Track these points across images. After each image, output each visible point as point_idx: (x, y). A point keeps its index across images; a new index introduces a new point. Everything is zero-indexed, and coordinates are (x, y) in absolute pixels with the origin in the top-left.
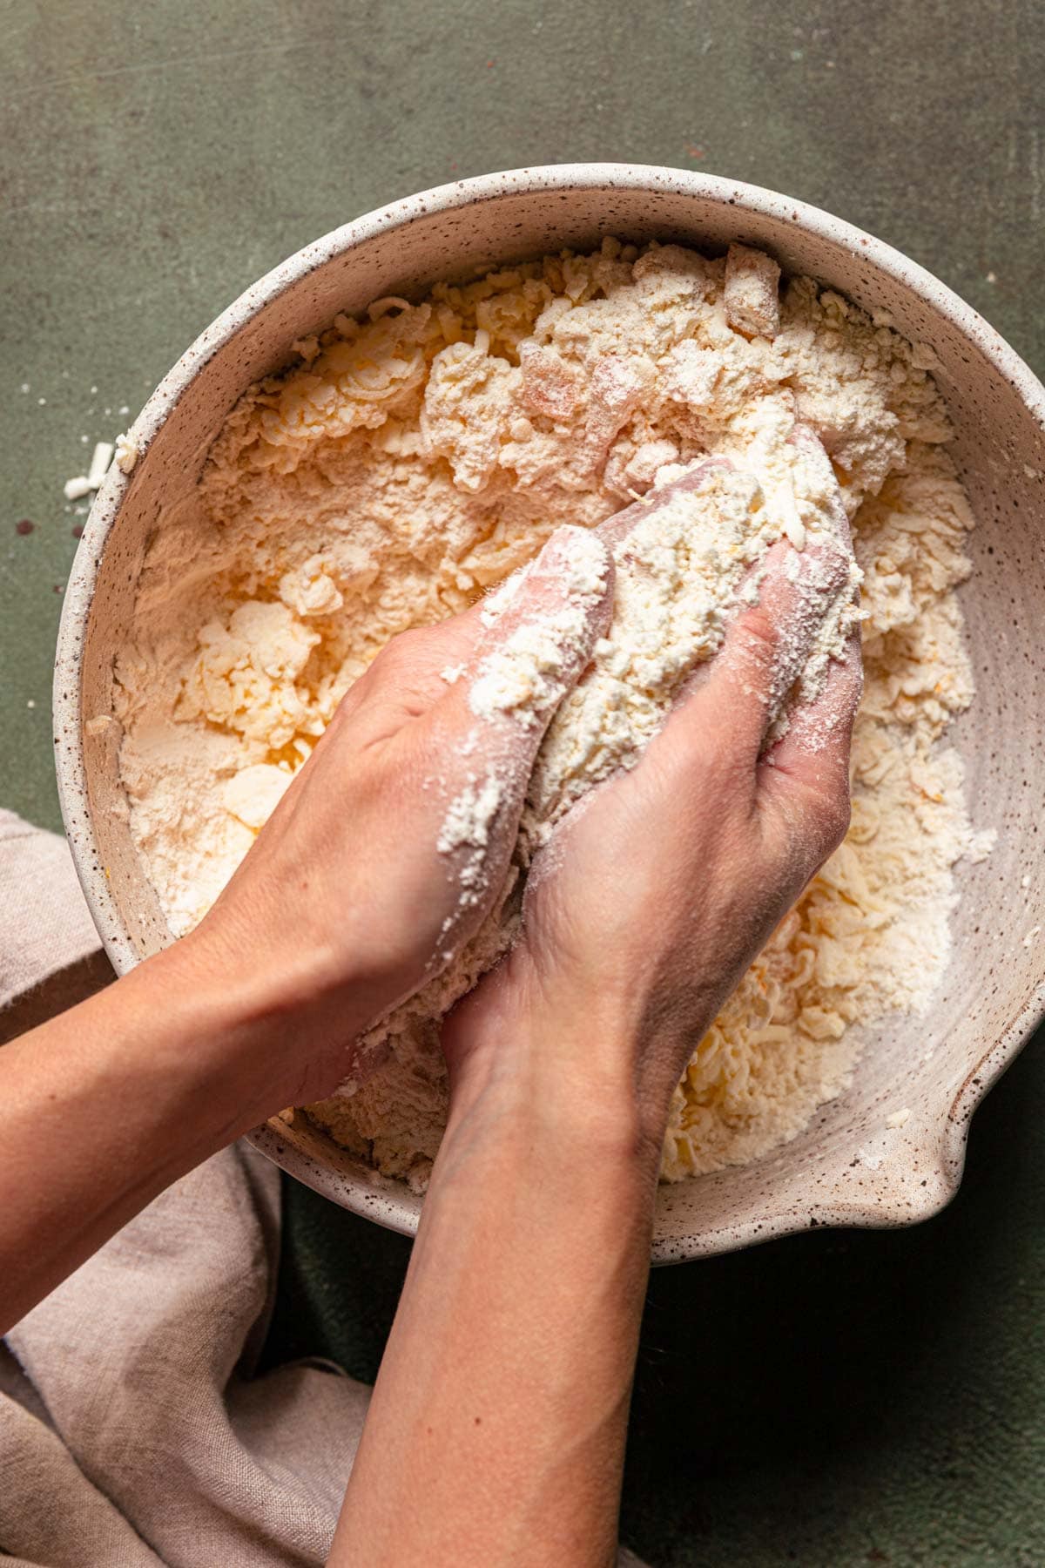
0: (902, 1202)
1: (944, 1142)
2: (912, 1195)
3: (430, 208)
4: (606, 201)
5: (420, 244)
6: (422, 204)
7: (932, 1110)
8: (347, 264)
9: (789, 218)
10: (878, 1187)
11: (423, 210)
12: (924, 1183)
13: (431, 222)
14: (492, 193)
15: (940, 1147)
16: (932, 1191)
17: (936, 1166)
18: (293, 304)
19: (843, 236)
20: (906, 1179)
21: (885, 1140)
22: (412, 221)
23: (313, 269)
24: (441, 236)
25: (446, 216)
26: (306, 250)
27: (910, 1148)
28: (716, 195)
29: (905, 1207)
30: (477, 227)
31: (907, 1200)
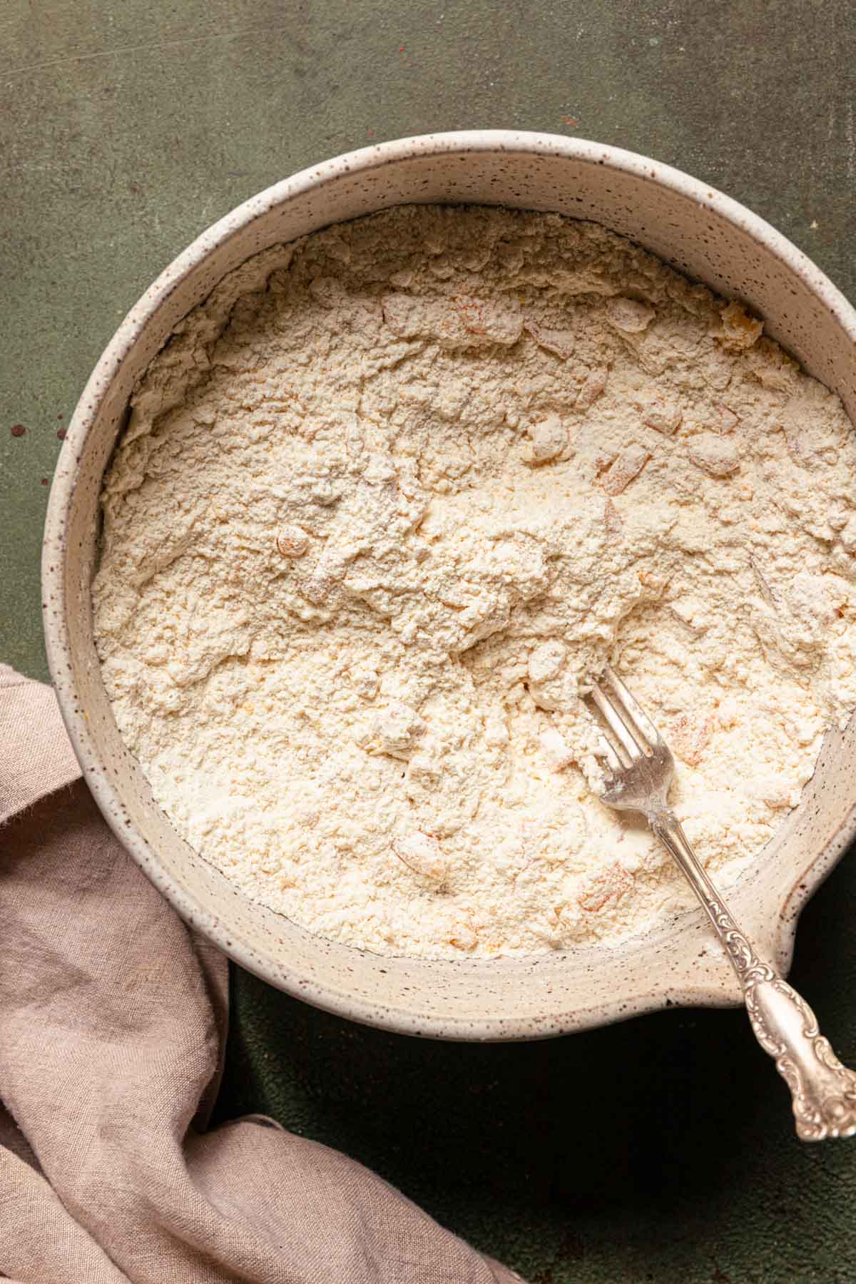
1: (776, 937)
3: (352, 167)
4: (497, 161)
5: (344, 197)
6: (346, 164)
7: (766, 910)
8: (283, 213)
9: (649, 175)
10: (721, 973)
11: (347, 168)
13: (353, 178)
14: (403, 155)
15: (773, 940)
17: (771, 956)
18: (239, 246)
19: (694, 191)
22: (338, 177)
23: (256, 218)
24: (361, 190)
25: (366, 174)
28: (588, 156)
30: (391, 183)
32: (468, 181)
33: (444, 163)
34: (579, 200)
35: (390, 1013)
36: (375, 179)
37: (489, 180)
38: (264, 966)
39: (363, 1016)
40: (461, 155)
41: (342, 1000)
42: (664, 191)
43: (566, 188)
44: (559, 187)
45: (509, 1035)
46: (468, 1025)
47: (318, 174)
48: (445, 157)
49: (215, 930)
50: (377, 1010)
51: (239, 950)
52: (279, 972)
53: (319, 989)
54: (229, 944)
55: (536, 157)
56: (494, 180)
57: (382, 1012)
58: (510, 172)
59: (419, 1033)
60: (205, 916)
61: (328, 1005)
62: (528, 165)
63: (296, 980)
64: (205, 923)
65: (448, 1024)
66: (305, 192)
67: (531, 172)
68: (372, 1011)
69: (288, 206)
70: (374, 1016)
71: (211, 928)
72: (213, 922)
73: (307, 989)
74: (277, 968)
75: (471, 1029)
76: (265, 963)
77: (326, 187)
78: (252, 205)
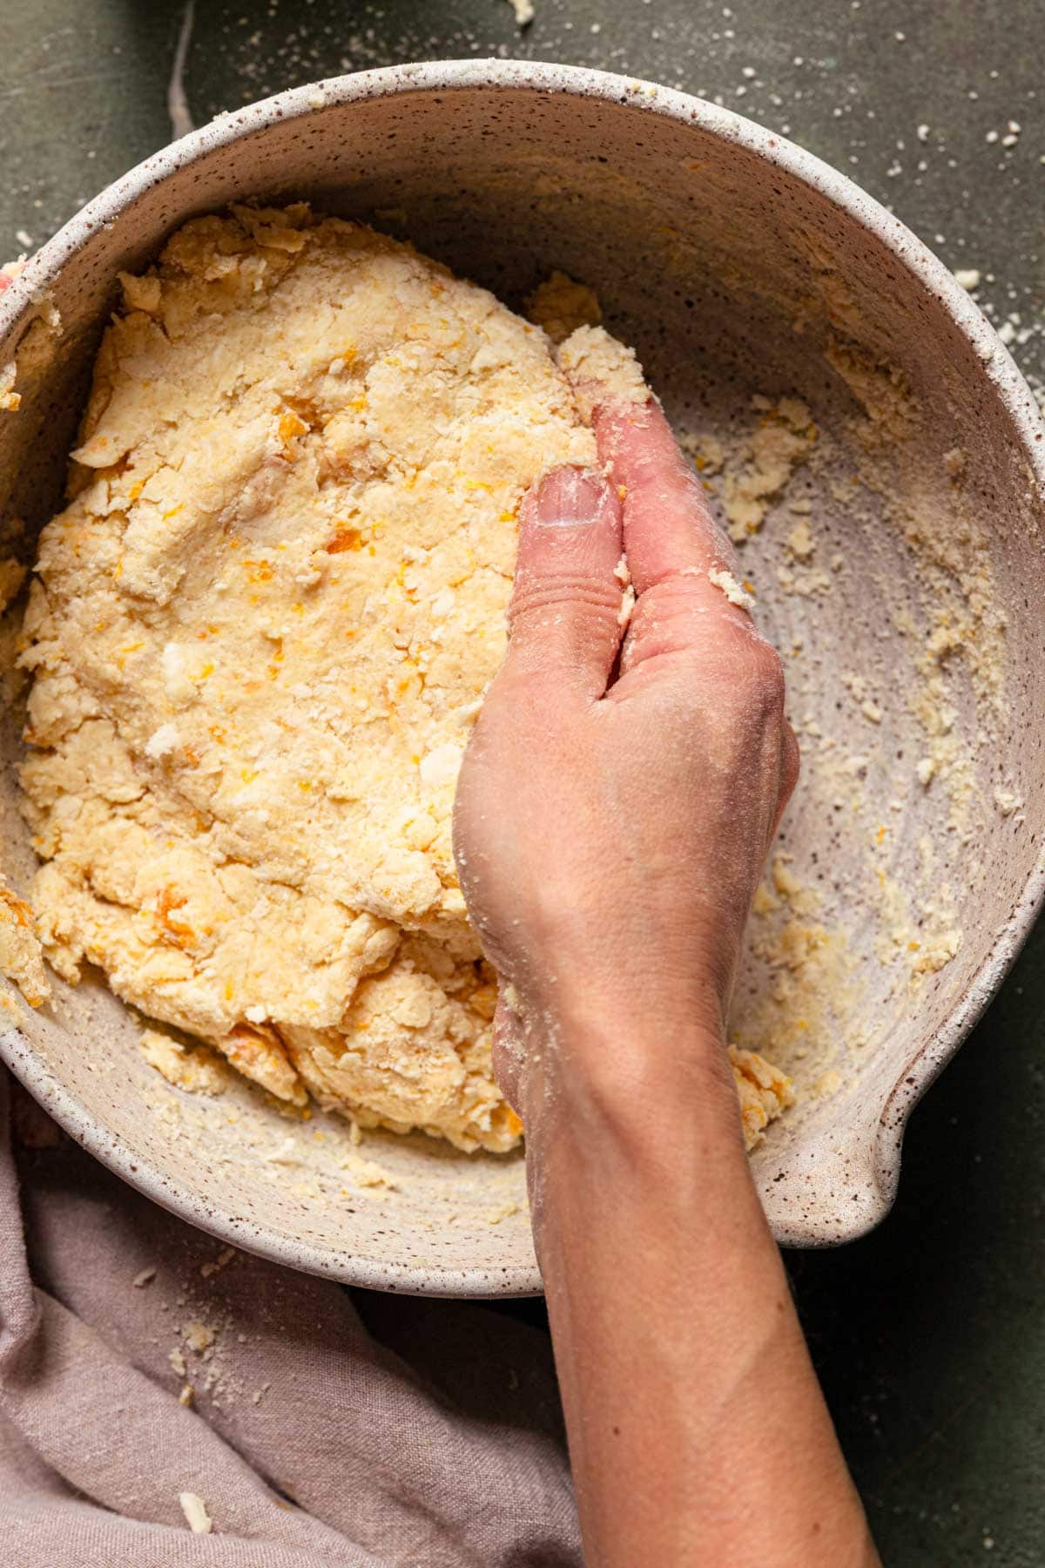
0: (832, 1218)
1: (876, 1151)
2: (842, 1212)
3: (286, 114)
4: (486, 105)
5: (281, 156)
6: (278, 107)
7: (864, 1116)
8: (197, 178)
9: (688, 117)
10: (805, 1203)
11: (279, 113)
12: (855, 1198)
13: (292, 129)
14: (354, 95)
15: (871, 1156)
16: (864, 1205)
17: (867, 1177)
18: (138, 224)
19: (749, 137)
20: (836, 1194)
21: (812, 1152)
22: (267, 126)
23: (157, 182)
24: (304, 148)
25: (307, 121)
26: (151, 161)
27: (841, 1160)
28: (607, 94)
29: (834, 1224)
30: (345, 137)
31: (837, 1216)
32: (449, 135)
33: (415, 107)
34: (602, 160)
35: (354, 1259)
36: (321, 131)
37: (477, 132)
38: (182, 1198)
39: (316, 1265)
40: (434, 95)
41: (288, 1243)
42: (712, 139)
43: (583, 142)
44: (573, 141)
45: (513, 1288)
46: (458, 1275)
47: (240, 121)
48: (413, 97)
49: (115, 1151)
50: (335, 1255)
51: (146, 1177)
52: (200, 1205)
53: (256, 1229)
54: (134, 1169)
55: (536, 95)
56: (485, 133)
57: (342, 1259)
58: (505, 117)
59: (392, 1286)
60: (101, 1131)
61: (269, 1249)
62: (527, 108)
63: (225, 1217)
64: (101, 1140)
65: (431, 1274)
66: (223, 147)
67: (534, 120)
68: (328, 1257)
69: (203, 168)
70: (331, 1264)
71: (109, 1148)
72: (111, 1140)
73: (239, 1230)
74: (199, 1200)
75: (464, 1280)
76: (183, 1195)
77: (252, 140)
78: (151, 165)
